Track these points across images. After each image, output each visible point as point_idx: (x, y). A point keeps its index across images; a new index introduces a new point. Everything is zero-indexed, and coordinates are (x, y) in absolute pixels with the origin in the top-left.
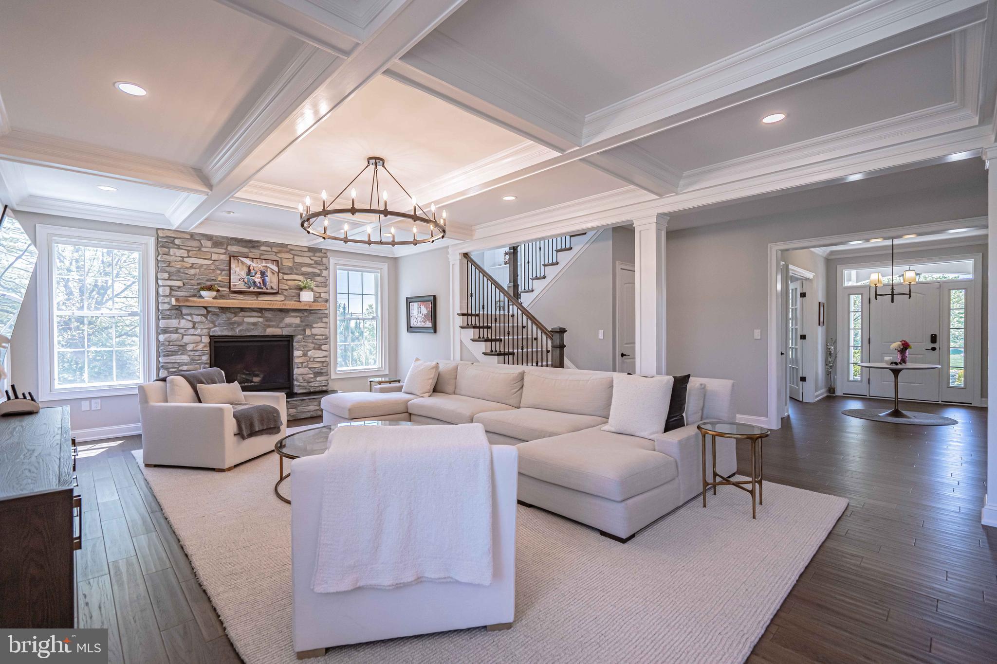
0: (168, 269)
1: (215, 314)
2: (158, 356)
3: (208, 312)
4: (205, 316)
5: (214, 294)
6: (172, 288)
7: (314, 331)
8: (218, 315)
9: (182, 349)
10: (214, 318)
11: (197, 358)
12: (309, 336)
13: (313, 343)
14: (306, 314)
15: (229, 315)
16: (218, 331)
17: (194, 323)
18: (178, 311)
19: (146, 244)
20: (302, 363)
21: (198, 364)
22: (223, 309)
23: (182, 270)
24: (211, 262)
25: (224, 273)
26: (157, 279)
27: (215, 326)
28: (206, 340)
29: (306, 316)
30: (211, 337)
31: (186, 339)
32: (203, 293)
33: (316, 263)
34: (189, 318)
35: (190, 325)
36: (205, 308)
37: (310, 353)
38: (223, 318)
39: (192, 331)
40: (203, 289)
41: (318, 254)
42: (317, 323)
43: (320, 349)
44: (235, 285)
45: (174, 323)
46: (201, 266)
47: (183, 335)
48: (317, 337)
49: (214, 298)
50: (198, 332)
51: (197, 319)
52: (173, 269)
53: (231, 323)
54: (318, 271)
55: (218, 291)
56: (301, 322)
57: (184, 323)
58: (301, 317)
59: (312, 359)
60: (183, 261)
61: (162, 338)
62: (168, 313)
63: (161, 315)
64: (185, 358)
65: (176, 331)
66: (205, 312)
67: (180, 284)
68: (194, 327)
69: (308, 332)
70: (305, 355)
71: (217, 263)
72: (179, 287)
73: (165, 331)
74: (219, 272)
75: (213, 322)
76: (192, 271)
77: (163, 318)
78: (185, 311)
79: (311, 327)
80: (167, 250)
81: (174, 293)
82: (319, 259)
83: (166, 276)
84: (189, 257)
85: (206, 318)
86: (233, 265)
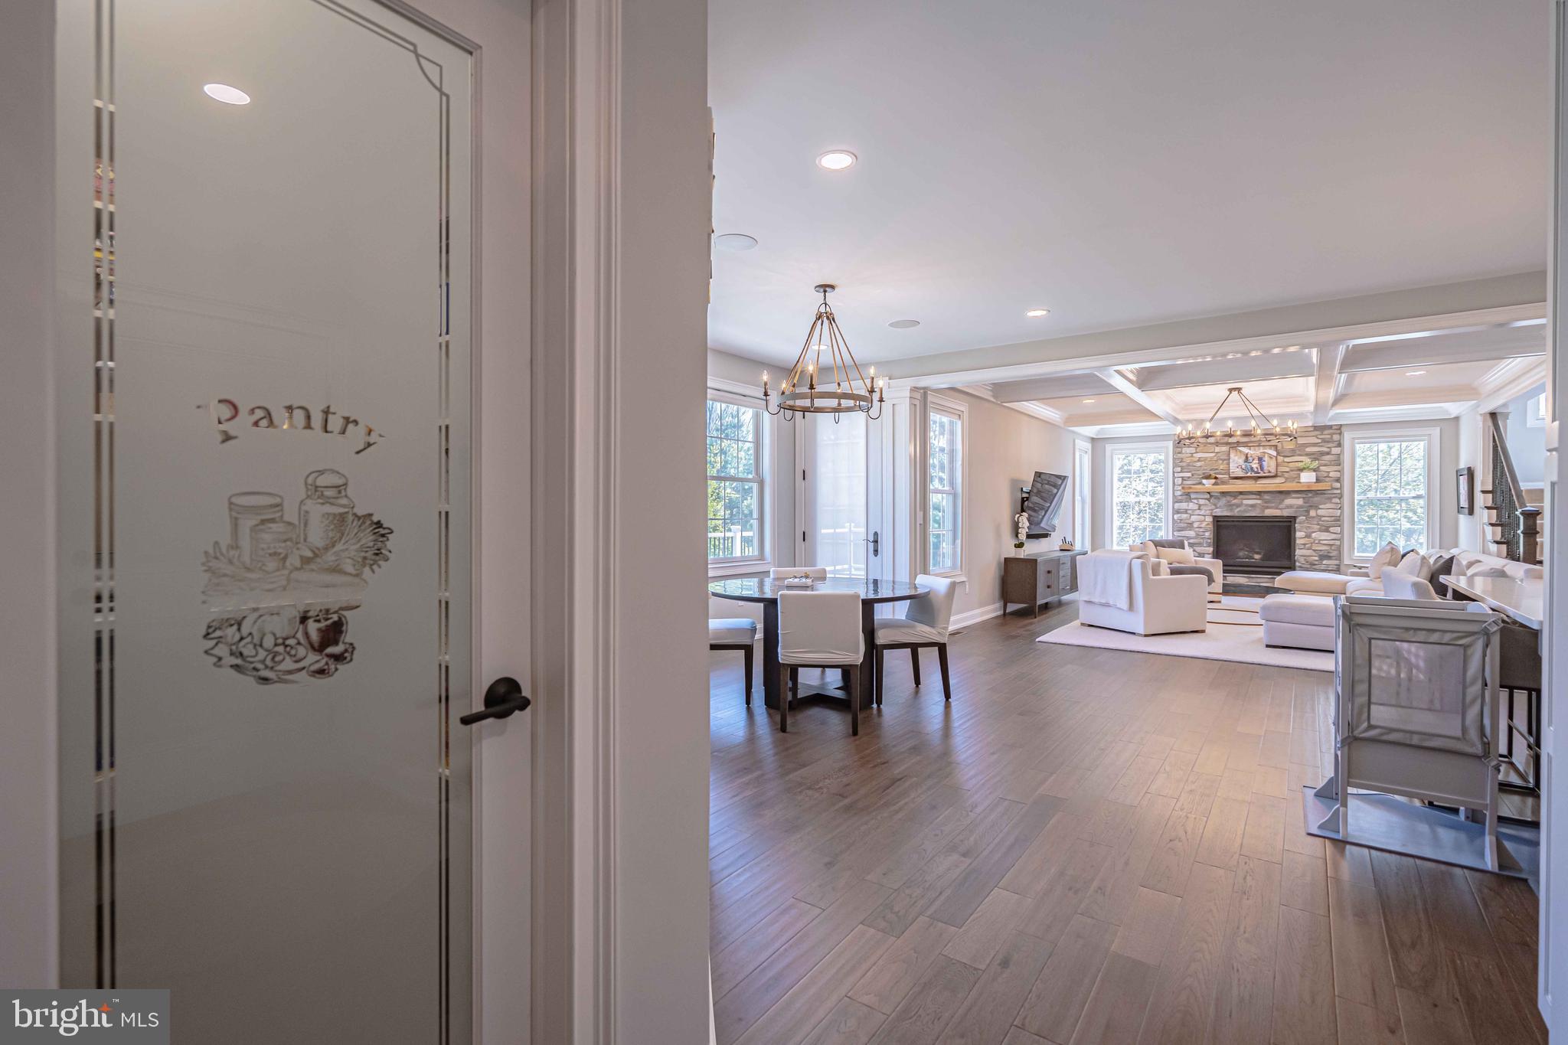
0: (1181, 464)
1: (1217, 498)
2: (1173, 531)
3: (1211, 496)
4: (1208, 500)
5: (1214, 481)
6: (1183, 479)
7: (1320, 512)
8: (1219, 498)
9: (1190, 526)
10: (1216, 501)
11: (1202, 533)
12: (1314, 517)
13: (1318, 524)
14: (1310, 495)
15: (1228, 498)
16: (1219, 512)
17: (1200, 506)
18: (1187, 496)
19: (1167, 448)
20: (1304, 544)
21: (1202, 538)
22: (1224, 494)
23: (1191, 464)
24: (1214, 454)
25: (1225, 462)
26: (1174, 472)
27: (1217, 508)
28: (1209, 519)
29: (1311, 497)
30: (1215, 517)
31: (1193, 518)
32: (1204, 481)
33: (1324, 441)
34: (1195, 501)
35: (1196, 507)
36: (1209, 493)
37: (1314, 535)
38: (1223, 501)
39: (1198, 512)
40: (1203, 478)
41: (1326, 432)
42: (1325, 504)
43: (1327, 530)
44: (1233, 472)
45: (1184, 505)
46: (1206, 459)
47: (1191, 515)
48: (1323, 519)
49: (1213, 485)
50: (1202, 512)
51: (1202, 502)
52: (1184, 464)
53: (1230, 505)
54: (1327, 450)
55: (1216, 478)
56: (1305, 503)
57: (1192, 506)
58: (1303, 498)
59: (1317, 542)
60: (1192, 456)
61: (1176, 517)
62: (1180, 498)
63: (1176, 501)
64: (1192, 533)
65: (1186, 511)
66: (1208, 496)
67: (1189, 475)
68: (1199, 509)
69: (1312, 513)
70: (1308, 536)
71: (1219, 455)
72: (1189, 477)
73: (1178, 512)
74: (1221, 462)
75: (1215, 505)
76: (1199, 464)
77: (1177, 502)
78: (1193, 496)
79: (1317, 508)
80: (1180, 449)
81: (1185, 482)
82: (1329, 436)
83: (1179, 469)
84: (1197, 452)
85: (1209, 501)
86: (1232, 456)
